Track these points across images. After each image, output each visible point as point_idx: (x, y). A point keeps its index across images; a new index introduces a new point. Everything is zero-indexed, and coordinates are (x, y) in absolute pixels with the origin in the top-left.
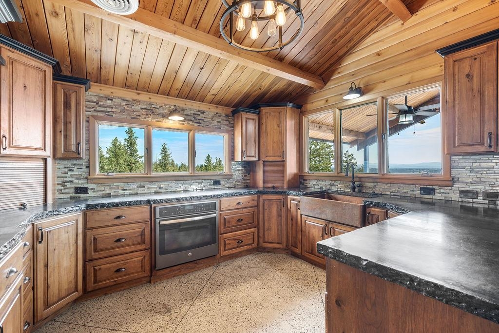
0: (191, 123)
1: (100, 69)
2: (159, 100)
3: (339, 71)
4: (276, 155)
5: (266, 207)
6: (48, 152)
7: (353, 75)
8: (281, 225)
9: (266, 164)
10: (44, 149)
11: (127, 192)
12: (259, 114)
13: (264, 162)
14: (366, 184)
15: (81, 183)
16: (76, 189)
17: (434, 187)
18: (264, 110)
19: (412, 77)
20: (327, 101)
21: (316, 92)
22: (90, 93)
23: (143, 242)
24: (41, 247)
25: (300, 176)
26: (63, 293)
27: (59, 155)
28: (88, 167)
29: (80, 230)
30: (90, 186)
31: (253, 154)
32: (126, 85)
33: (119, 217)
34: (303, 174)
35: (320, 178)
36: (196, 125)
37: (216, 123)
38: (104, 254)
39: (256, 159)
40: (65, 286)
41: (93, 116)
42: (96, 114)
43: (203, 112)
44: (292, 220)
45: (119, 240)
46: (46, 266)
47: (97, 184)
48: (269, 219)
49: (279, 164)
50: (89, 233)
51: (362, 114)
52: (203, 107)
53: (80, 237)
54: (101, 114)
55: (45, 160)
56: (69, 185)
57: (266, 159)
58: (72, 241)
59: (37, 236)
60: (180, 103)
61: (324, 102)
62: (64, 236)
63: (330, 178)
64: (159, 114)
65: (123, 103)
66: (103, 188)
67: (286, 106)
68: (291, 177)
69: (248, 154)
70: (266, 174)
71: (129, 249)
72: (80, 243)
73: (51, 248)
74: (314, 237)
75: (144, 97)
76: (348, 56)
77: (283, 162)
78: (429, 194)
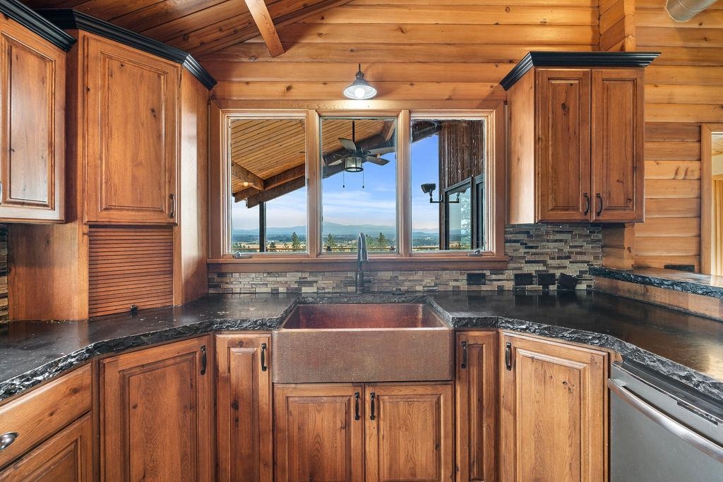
3: (323, 30)
4: (147, 204)
5: (135, 395)
7: (352, 51)
8: (195, 437)
9: (102, 233)
13: (94, 226)
14: (379, 273)
17: (484, 272)
18: (96, 44)
19: (454, 90)
20: (289, 89)
21: (260, 59)
25: (208, 264)
31: (43, 196)
34: (221, 261)
35: (270, 269)
39: (55, 214)
44: (235, 405)
48: (150, 437)
49: (156, 236)
51: (278, 145)
57: (104, 217)
61: (282, 87)
63: (299, 266)
67: (181, 60)
68: (191, 271)
69: (17, 195)
70: (102, 268)
74: (318, 436)
76: (342, 9)
77: (170, 228)
78: (478, 284)
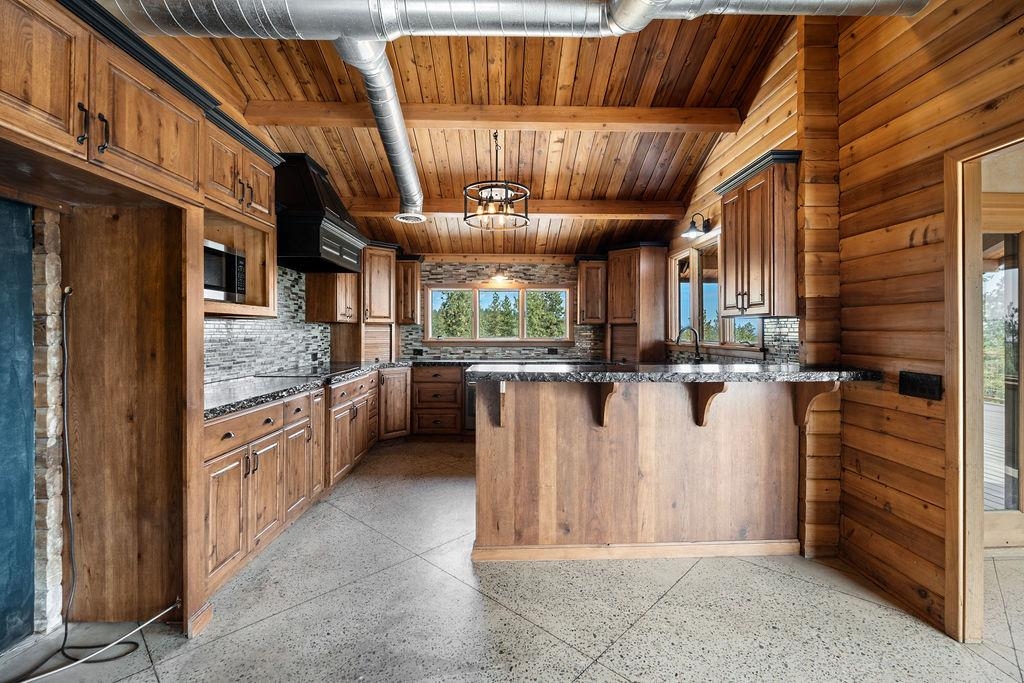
0: (520, 280)
1: (429, 243)
2: (484, 259)
6: (392, 319)
7: (704, 200)
9: (615, 328)
10: (389, 317)
11: (454, 356)
12: (606, 259)
13: (613, 325)
15: (418, 346)
16: (415, 350)
18: (612, 254)
22: (425, 263)
23: (455, 401)
24: (383, 388)
26: (396, 427)
27: (400, 321)
28: (423, 331)
29: (409, 382)
30: (425, 349)
31: (597, 315)
32: (453, 251)
33: (436, 375)
34: (668, 343)
36: (526, 282)
37: (552, 277)
38: (425, 405)
39: (604, 321)
40: (398, 422)
41: (426, 284)
42: (429, 282)
43: (534, 266)
45: (436, 396)
46: (386, 402)
47: (430, 347)
49: (631, 328)
50: (415, 385)
52: (535, 259)
53: (409, 388)
54: (432, 282)
55: (391, 326)
56: (410, 347)
58: (403, 389)
59: (381, 380)
60: (506, 259)
62: (397, 384)
64: (484, 275)
65: (451, 268)
66: (434, 352)
67: (638, 246)
68: (648, 346)
69: (589, 316)
70: (615, 341)
71: (444, 405)
72: (409, 392)
73: (389, 391)
75: (470, 259)
77: (635, 325)
